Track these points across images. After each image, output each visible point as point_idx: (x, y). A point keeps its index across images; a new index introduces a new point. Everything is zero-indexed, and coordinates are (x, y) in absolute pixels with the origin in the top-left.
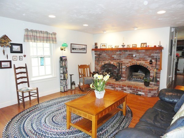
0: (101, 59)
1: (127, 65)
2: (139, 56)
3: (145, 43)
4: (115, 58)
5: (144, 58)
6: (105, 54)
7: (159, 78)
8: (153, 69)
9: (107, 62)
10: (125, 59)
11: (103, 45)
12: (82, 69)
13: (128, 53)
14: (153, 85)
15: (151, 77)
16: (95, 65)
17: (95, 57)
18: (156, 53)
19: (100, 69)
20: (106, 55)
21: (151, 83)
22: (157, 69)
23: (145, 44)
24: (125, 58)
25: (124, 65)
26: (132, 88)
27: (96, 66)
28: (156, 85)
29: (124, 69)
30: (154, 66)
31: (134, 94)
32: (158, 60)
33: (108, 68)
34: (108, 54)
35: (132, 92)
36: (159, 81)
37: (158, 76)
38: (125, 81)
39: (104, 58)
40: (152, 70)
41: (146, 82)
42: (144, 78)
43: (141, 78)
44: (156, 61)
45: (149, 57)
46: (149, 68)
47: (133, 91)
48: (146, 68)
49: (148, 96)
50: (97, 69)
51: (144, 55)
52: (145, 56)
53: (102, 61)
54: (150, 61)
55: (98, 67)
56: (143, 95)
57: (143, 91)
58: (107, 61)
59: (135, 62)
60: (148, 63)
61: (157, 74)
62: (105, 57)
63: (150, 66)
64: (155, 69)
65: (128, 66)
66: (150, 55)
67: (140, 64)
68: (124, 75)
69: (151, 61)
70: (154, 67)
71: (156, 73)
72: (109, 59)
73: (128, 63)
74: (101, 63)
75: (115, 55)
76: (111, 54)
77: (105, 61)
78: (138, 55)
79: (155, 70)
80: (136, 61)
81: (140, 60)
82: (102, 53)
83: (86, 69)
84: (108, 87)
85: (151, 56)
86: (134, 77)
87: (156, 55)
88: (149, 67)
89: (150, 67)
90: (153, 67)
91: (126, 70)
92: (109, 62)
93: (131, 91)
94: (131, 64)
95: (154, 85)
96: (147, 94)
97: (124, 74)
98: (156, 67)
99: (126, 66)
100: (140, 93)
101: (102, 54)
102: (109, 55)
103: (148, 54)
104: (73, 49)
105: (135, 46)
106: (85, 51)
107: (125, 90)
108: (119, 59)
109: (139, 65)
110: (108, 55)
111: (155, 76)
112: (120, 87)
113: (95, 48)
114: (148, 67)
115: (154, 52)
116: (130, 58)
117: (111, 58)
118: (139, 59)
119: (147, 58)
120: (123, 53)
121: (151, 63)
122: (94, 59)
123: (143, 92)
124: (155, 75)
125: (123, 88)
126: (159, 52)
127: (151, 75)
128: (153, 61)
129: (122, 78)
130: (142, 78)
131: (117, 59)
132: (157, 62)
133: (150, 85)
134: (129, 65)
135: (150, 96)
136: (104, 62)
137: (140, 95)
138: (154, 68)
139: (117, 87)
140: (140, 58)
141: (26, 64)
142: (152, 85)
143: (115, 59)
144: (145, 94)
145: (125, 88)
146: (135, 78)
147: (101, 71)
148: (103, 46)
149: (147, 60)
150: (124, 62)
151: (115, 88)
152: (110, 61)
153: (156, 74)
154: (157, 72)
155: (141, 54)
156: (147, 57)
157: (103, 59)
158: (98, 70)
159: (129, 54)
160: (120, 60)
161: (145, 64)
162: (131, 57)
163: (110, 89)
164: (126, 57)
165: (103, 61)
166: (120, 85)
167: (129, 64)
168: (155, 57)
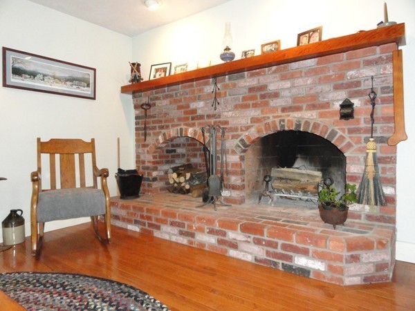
0: (153, 122)
1: (244, 135)
2: (294, 90)
3: (314, 31)
4: (199, 112)
5: (314, 97)
6: (166, 102)
7: (392, 182)
8: (359, 142)
9: (173, 132)
10: (237, 113)
11: (157, 70)
12: (57, 156)
13: (247, 81)
14: (363, 220)
15: (353, 178)
16: (138, 146)
17: (137, 118)
18: (369, 63)
19: (152, 160)
20: (171, 103)
21: (353, 207)
22: (381, 140)
23: (316, 35)
24: (236, 107)
25: (233, 137)
26: (265, 238)
27: (140, 150)
28: (378, 219)
29: (234, 152)
30: (363, 125)
31: (275, 264)
32: (379, 95)
33: (188, 160)
34: (176, 101)
35: (265, 257)
36: (391, 200)
37: (388, 175)
38: (242, 201)
39: (163, 119)
40: (356, 146)
41: (328, 204)
42: (317, 187)
43: (304, 191)
44: (373, 102)
45: (337, 88)
46: (342, 138)
47: (268, 253)
48: (327, 142)
49: (348, 281)
50: (143, 162)
51: (314, 83)
52: (319, 88)
53: (158, 130)
54: (342, 106)
55: (147, 155)
56: (317, 273)
57: (320, 250)
58: (173, 126)
59: (277, 120)
60: (332, 114)
61: (380, 166)
62: (166, 114)
63: (346, 127)
64: (367, 140)
65: (248, 137)
66: (342, 77)
67: (298, 125)
68: (234, 180)
69: (347, 105)
70: (366, 131)
71: (377, 161)
72: (180, 119)
73: (248, 128)
74: (155, 138)
75: (200, 98)
76: (185, 98)
77: (167, 127)
78: (287, 84)
79: (371, 145)
80: (280, 113)
81: (299, 109)
82: (157, 98)
83: (77, 156)
84: (169, 233)
85: (345, 81)
86: (276, 184)
87: (368, 72)
88: (340, 133)
89: (346, 135)
90: (358, 130)
91: (242, 158)
92: (181, 129)
93: (260, 252)
94: (259, 131)
95: (369, 217)
96: (341, 271)
97: (234, 173)
98: (372, 130)
99: (242, 140)
100: (301, 261)
101: (157, 102)
102: (180, 101)
103: (331, 73)
104: (17, 72)
105: (273, 47)
106: (88, 91)
107: (234, 246)
108: (214, 116)
109: (293, 128)
110: (175, 106)
111: (370, 177)
112: (211, 232)
113: (132, 81)
114: (333, 133)
115: (361, 60)
116: (255, 106)
117: (185, 113)
118: (294, 102)
119: (328, 92)
120: (226, 86)
121: (347, 112)
122: (134, 126)
123: (320, 256)
124: (371, 169)
125: (224, 234)
126: (384, 56)
127: (353, 169)
128: (356, 102)
129: (225, 193)
130: (311, 188)
131: (209, 116)
132: (378, 107)
133: (348, 220)
134: (254, 133)
135: (357, 281)
136: (164, 134)
137: (304, 272)
138: (363, 136)
139: (201, 230)
140: (295, 99)
142: (359, 217)
143: (201, 117)
144: (330, 268)
145: (231, 235)
146: (279, 191)
147: (155, 169)
148: (158, 74)
149: (327, 105)
150: (232, 123)
151: (192, 235)
152: (184, 127)
153: (375, 165)
154: (379, 155)
155: (299, 82)
156: (327, 87)
157: (161, 122)
158: (147, 164)
159: (251, 89)
160: (219, 116)
161: (319, 121)
162: (259, 100)
163: (174, 239)
164: (241, 103)
165: (162, 127)
166: (210, 221)
167: (253, 130)
168: (366, 86)
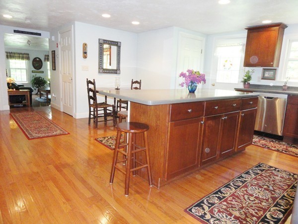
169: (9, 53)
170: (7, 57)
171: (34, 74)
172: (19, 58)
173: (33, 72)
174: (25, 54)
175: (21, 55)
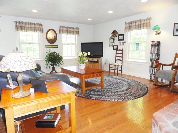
141: (123, 48)
169: (20, 23)
170: (17, 28)
171: (48, 49)
172: (31, 29)
173: (46, 46)
174: (38, 24)
175: (33, 26)
